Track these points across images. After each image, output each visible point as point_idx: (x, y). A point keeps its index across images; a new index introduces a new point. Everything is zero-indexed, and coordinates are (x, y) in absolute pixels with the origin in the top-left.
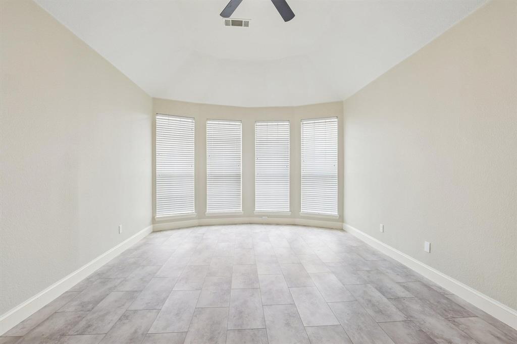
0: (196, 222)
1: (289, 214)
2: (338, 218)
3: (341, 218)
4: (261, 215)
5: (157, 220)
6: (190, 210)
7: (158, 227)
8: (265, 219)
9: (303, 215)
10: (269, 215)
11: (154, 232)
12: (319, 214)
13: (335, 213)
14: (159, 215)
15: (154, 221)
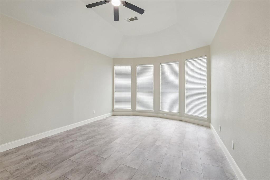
0: (131, 113)
1: (179, 114)
2: (207, 119)
3: (209, 120)
4: (163, 113)
5: (114, 110)
6: (129, 108)
7: (115, 113)
8: (165, 116)
9: (185, 115)
10: (168, 114)
11: (113, 115)
12: (195, 116)
13: (205, 116)
14: (115, 109)
15: (113, 111)
